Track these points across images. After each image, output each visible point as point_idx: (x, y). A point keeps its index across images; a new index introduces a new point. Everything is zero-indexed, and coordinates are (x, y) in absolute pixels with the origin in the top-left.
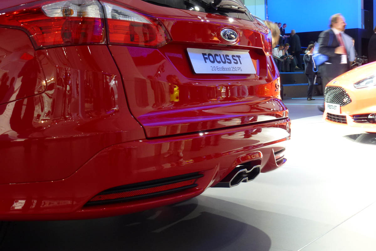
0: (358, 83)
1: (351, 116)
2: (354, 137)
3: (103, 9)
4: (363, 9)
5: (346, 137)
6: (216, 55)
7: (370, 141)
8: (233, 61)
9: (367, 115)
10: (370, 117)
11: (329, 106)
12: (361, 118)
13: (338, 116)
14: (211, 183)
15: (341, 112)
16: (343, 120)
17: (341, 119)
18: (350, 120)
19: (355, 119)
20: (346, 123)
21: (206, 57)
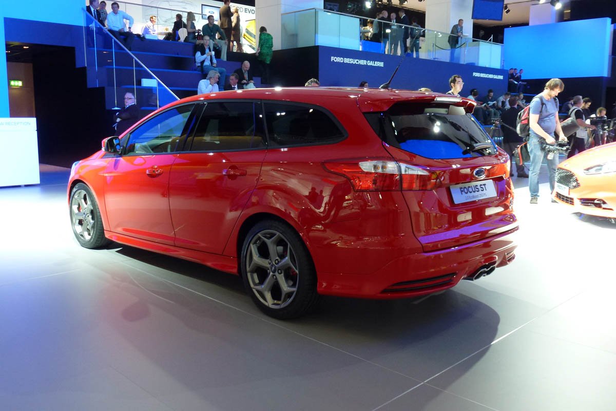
0: (588, 169)
1: (578, 199)
2: (580, 215)
3: (400, 168)
4: (611, 54)
5: (573, 215)
6: (469, 187)
7: (594, 221)
8: (480, 189)
9: (594, 200)
10: (596, 202)
11: (559, 186)
12: (587, 202)
13: (567, 197)
14: (462, 278)
15: (569, 194)
16: (571, 201)
17: (570, 201)
18: (577, 202)
19: (582, 203)
20: (573, 204)
21: (462, 190)
